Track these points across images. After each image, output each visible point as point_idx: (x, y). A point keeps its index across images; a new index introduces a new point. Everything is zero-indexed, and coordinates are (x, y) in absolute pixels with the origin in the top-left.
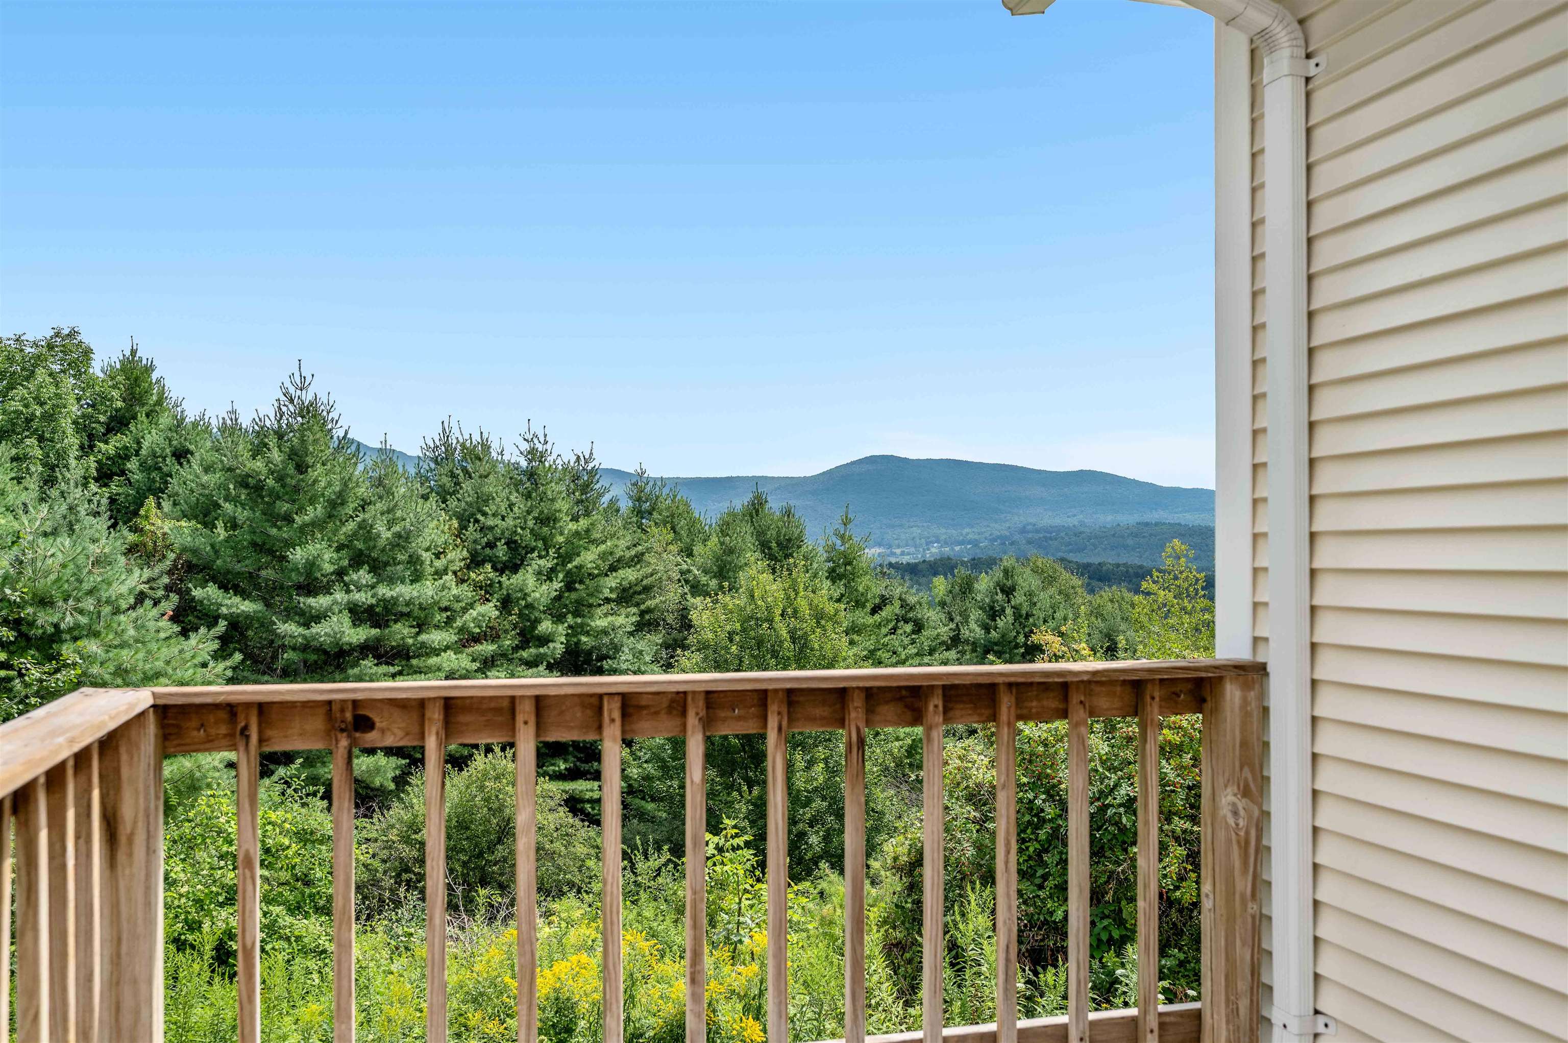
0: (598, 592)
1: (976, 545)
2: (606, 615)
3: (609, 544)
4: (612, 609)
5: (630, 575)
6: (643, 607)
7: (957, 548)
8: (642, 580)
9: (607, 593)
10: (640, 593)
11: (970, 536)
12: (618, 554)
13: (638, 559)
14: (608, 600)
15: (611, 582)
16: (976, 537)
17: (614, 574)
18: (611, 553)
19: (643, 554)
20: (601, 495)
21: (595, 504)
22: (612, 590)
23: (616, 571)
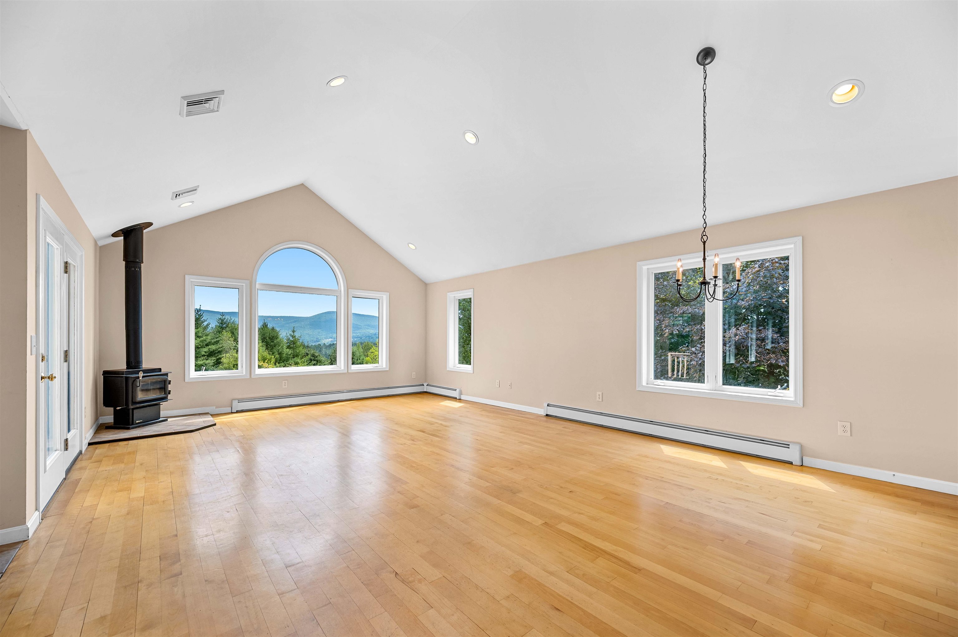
0: (200, 352)
1: (361, 338)
2: (203, 360)
3: (204, 338)
4: (205, 358)
5: (213, 347)
6: (217, 357)
7: (356, 339)
8: (218, 349)
9: (203, 353)
10: (217, 353)
11: (360, 336)
12: (208, 341)
13: (217, 342)
14: (204, 356)
15: (206, 349)
16: (361, 336)
17: (207, 347)
18: (205, 341)
19: (219, 341)
20: (203, 322)
21: (200, 325)
22: (205, 352)
23: (208, 346)
